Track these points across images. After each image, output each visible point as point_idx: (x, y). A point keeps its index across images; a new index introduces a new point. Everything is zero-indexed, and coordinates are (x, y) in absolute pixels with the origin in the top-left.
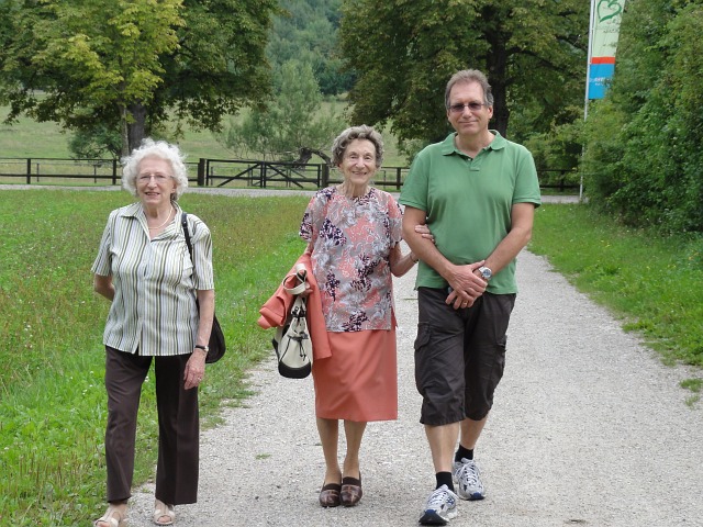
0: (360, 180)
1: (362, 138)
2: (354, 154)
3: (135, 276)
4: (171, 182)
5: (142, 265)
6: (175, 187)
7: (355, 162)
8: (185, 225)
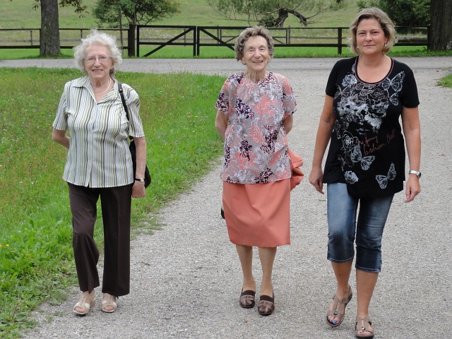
0: (259, 67)
1: (255, 35)
2: (251, 48)
3: (86, 130)
4: (110, 61)
5: (91, 122)
6: (113, 64)
7: (253, 53)
8: (121, 92)
